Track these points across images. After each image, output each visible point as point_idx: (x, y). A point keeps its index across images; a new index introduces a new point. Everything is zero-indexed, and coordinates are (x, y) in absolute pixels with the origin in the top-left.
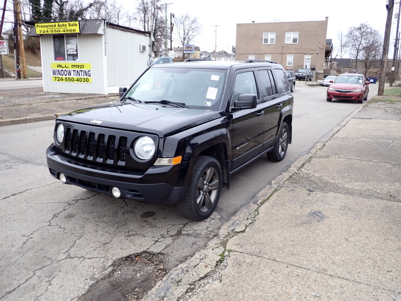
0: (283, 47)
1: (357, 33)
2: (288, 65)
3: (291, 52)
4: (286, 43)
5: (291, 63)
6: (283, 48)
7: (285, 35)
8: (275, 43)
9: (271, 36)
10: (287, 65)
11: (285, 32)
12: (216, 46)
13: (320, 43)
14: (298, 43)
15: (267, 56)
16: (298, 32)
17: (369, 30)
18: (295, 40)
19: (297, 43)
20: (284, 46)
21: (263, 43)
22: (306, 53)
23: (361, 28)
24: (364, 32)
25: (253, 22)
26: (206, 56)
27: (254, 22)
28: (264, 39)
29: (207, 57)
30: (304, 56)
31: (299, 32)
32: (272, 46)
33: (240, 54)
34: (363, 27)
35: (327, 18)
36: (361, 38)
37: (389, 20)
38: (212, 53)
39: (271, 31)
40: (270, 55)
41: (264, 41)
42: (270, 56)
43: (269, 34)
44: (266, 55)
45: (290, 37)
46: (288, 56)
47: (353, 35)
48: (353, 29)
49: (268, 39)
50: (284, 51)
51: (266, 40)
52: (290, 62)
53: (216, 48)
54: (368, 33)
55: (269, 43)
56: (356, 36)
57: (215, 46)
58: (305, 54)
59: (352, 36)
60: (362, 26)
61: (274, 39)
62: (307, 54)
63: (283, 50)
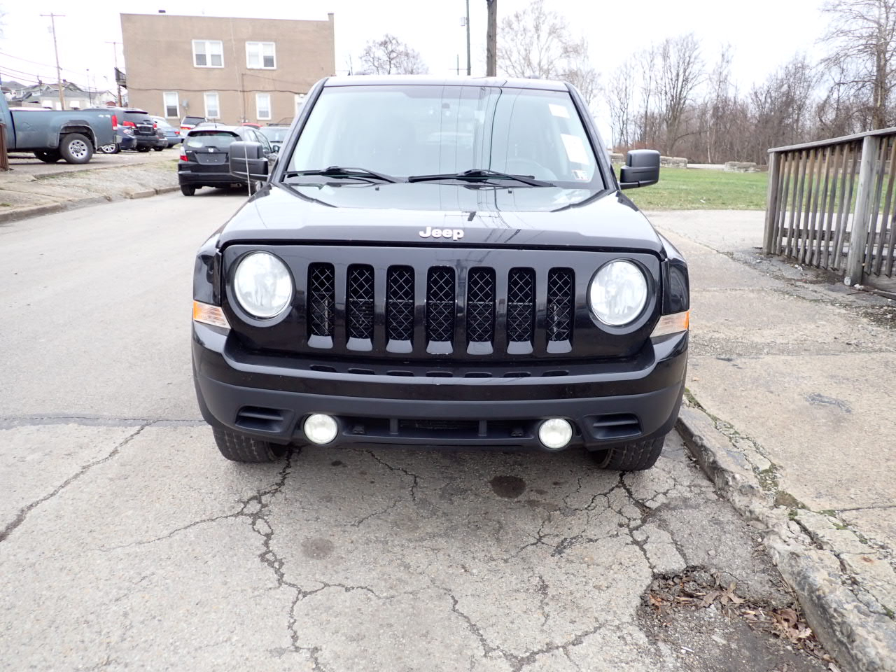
0: (243, 74)
1: (381, 53)
2: (260, 116)
3: (263, 88)
4: (249, 67)
5: (267, 112)
6: (245, 77)
7: (244, 47)
8: (223, 66)
9: (212, 49)
10: (258, 118)
11: (244, 41)
12: (59, 67)
13: (323, 69)
14: (277, 66)
15: (208, 96)
16: (274, 43)
17: (401, 48)
18: (269, 61)
19: (275, 68)
20: (245, 74)
21: (195, 66)
22: (297, 91)
23: (386, 43)
24: (392, 51)
25: (161, 11)
26: (20, 94)
27: (164, 12)
28: (197, 55)
29: (21, 96)
30: (293, 99)
31: (275, 41)
32: (217, 71)
33: (139, 90)
34: (391, 42)
35: (331, 15)
36: (388, 63)
37: (492, 25)
38: (35, 87)
39: (211, 37)
40: (216, 93)
41: (197, 59)
42: (215, 96)
43: (207, 43)
44: (205, 94)
45: (257, 53)
46: (260, 97)
47: (372, 56)
48: (371, 44)
49: (205, 55)
50: (248, 87)
51: (202, 59)
52: (266, 110)
53: (59, 73)
54: (401, 53)
55: (209, 65)
56: (379, 59)
57: (56, 70)
58: (296, 93)
59: (371, 59)
60: (387, 40)
61: (220, 56)
62: (299, 94)
63: (245, 84)
